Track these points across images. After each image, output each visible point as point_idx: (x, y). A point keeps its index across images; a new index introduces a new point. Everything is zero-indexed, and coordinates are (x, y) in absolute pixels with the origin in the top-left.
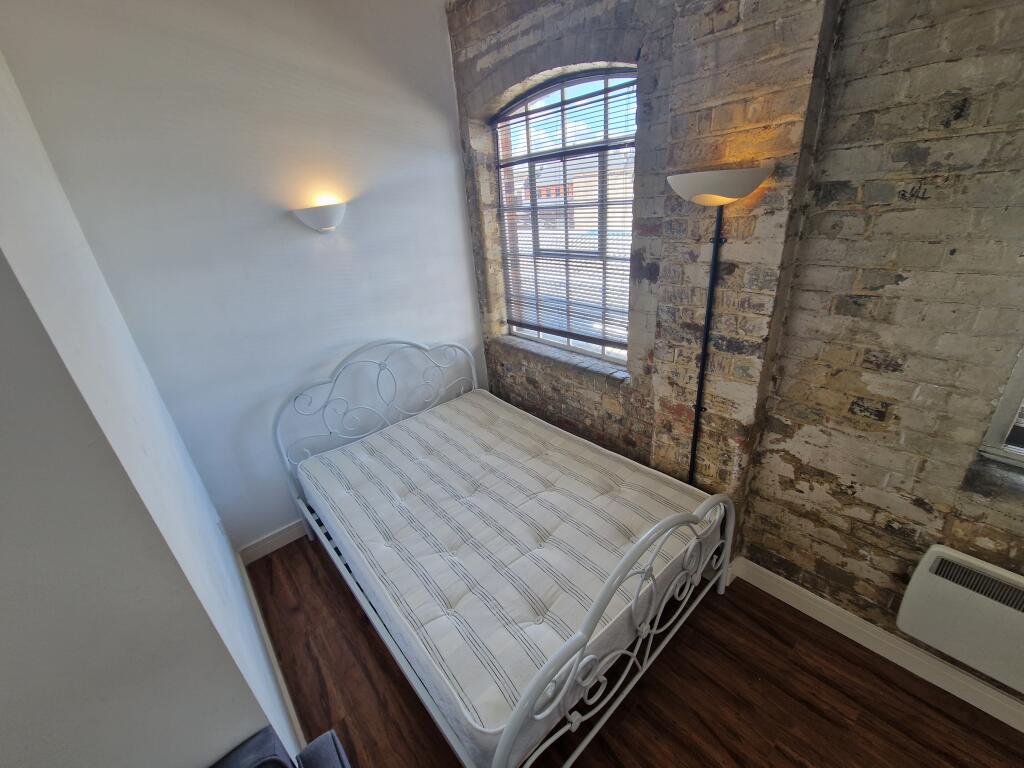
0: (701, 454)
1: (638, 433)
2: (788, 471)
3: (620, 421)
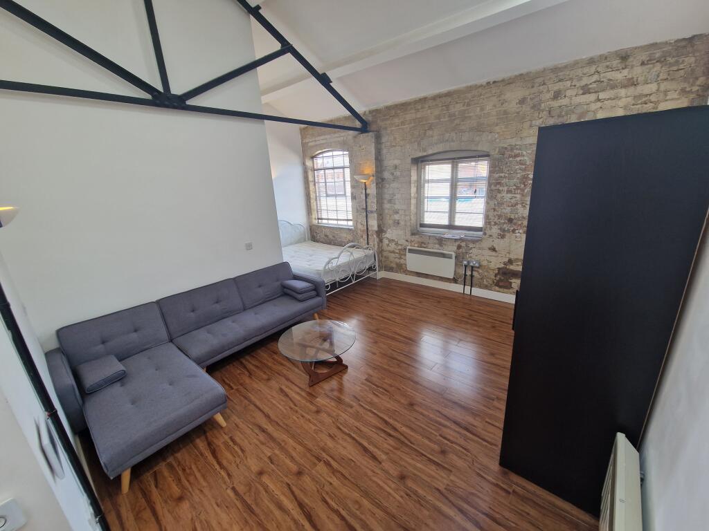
2: (388, 242)
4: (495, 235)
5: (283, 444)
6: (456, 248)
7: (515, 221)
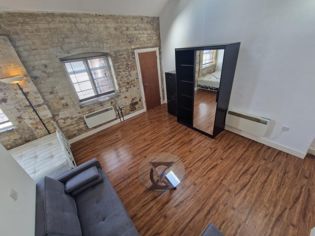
0: (48, 128)
1: (28, 137)
2: (63, 121)
3: (20, 138)
4: (125, 91)
5: (216, 200)
6: (110, 104)
7: (129, 83)
